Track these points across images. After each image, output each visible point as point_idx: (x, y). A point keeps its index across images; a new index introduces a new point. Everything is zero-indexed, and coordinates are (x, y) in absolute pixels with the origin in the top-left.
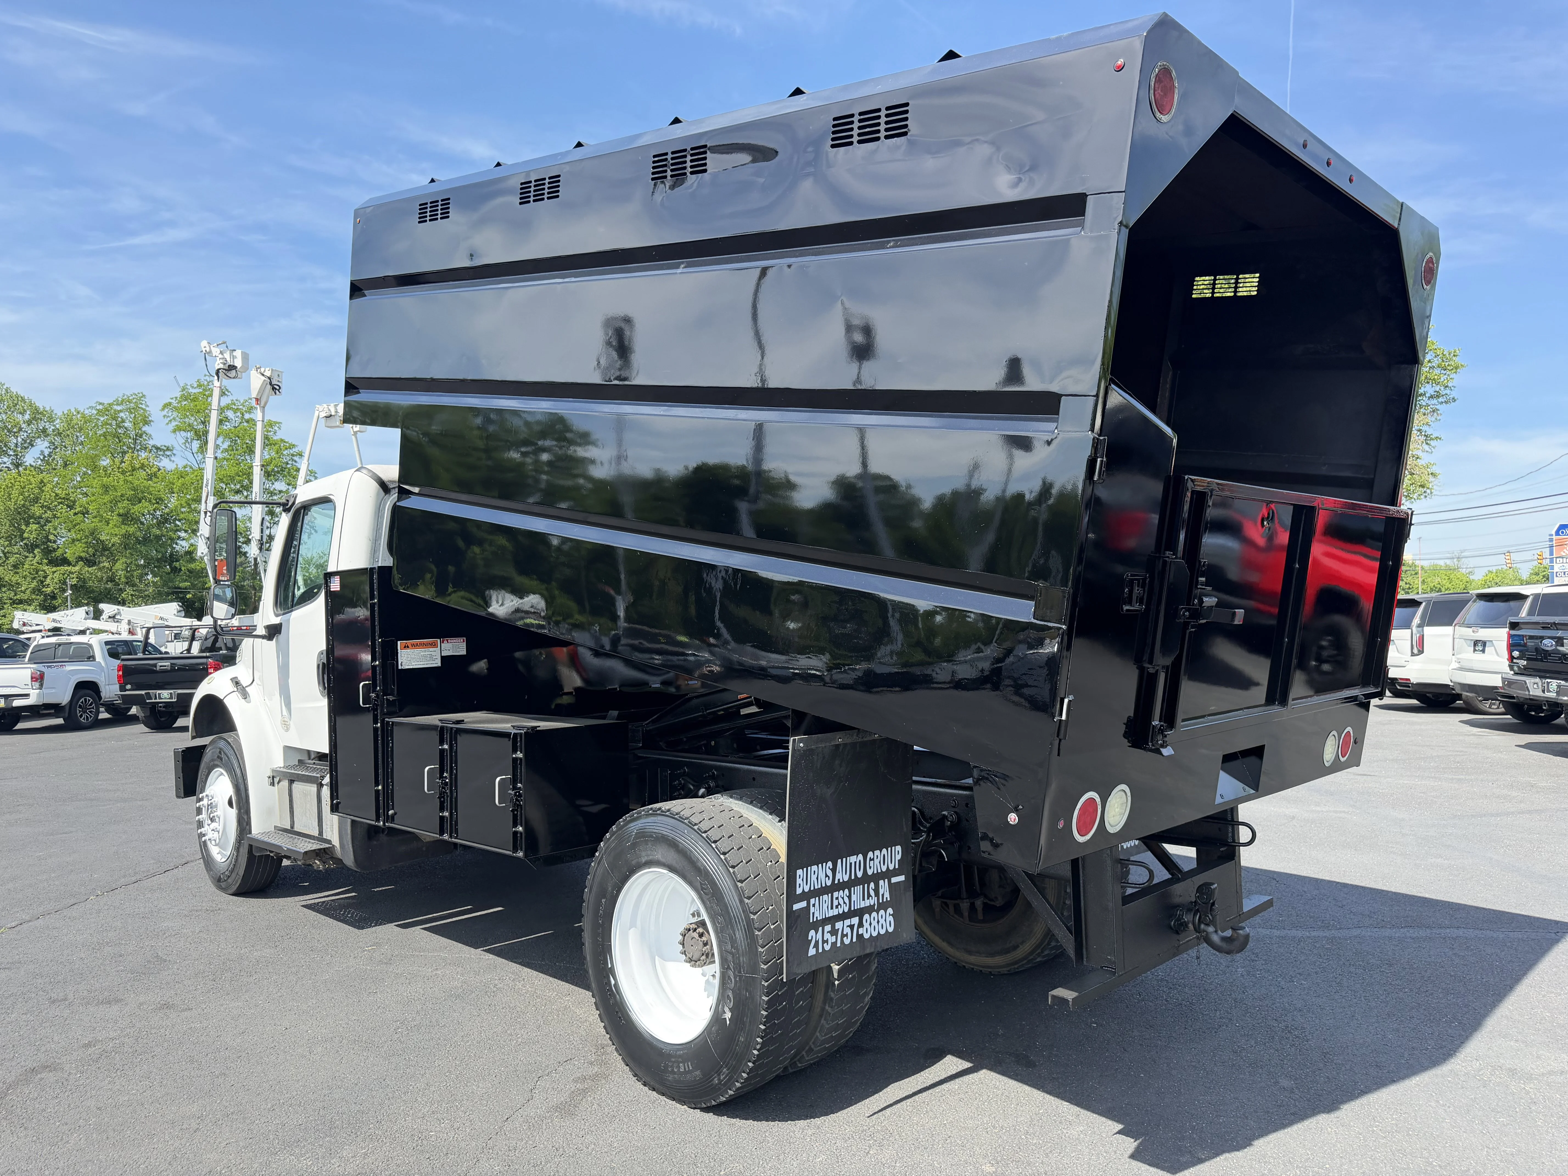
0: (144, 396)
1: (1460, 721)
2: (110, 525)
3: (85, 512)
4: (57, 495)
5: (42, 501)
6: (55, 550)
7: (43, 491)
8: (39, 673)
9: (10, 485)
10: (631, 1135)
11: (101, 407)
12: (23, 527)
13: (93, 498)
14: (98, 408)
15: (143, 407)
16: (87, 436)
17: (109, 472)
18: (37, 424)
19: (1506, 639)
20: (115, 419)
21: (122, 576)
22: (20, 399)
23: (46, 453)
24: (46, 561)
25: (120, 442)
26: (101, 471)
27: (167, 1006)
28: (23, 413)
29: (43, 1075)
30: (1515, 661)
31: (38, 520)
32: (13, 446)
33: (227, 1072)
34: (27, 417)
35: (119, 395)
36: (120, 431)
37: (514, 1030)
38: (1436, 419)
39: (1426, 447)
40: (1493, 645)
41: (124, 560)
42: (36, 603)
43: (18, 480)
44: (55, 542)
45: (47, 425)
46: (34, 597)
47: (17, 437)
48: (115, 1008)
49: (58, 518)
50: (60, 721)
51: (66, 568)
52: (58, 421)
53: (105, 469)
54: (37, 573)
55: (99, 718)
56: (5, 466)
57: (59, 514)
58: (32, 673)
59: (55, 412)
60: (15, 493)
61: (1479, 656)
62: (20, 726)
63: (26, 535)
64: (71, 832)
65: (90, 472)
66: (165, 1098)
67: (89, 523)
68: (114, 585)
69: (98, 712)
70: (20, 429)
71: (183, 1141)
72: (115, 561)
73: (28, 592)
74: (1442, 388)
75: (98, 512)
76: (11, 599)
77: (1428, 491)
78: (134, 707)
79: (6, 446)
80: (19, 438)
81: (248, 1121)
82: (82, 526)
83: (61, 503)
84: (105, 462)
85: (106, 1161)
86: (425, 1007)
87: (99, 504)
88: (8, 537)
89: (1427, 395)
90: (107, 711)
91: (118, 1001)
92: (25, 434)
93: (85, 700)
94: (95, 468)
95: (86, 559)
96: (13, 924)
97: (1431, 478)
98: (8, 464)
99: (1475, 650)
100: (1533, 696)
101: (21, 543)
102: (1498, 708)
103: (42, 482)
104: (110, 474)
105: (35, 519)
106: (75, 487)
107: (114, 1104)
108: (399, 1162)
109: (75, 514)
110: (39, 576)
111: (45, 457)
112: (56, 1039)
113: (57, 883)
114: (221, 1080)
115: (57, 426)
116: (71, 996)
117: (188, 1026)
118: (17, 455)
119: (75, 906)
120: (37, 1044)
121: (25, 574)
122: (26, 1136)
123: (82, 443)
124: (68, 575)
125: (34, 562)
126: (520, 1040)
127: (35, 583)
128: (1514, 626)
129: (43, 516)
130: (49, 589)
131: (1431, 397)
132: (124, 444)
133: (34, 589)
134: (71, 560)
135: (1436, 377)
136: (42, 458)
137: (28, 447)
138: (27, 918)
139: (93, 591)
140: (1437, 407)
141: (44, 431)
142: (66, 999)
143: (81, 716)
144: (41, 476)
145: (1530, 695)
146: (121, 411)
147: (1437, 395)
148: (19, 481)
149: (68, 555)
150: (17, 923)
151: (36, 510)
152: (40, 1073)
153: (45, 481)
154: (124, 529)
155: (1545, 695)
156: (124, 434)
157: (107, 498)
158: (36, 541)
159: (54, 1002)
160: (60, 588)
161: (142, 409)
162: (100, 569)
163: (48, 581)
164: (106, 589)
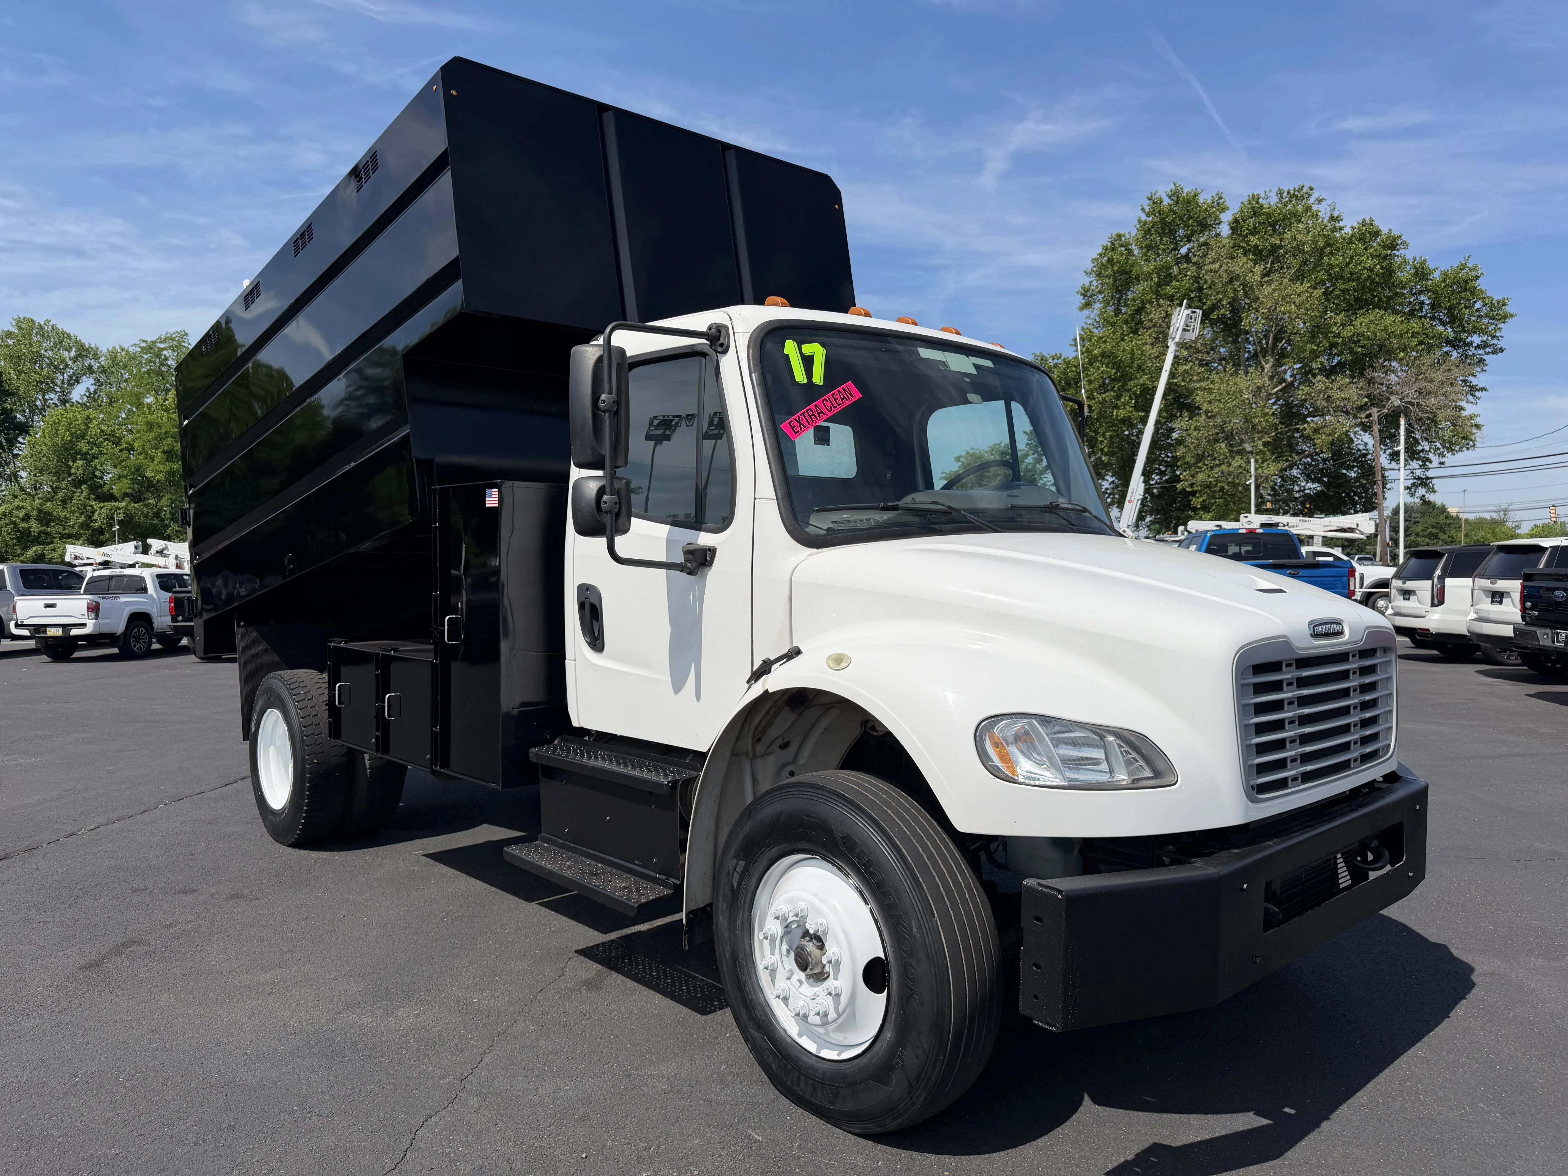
0: (186, 334)
1: (1476, 672)
2: (155, 462)
3: (130, 449)
4: (102, 431)
5: (88, 438)
6: (101, 486)
7: (89, 427)
8: (94, 604)
9: (57, 421)
10: (649, 1004)
11: (144, 345)
12: (70, 463)
13: (138, 435)
14: (141, 345)
15: (186, 345)
16: (131, 374)
17: (153, 409)
18: (83, 360)
19: (1519, 590)
20: (158, 356)
21: (168, 512)
22: (66, 336)
23: (92, 390)
24: (93, 496)
25: (163, 379)
26: (145, 409)
27: (235, 896)
28: (69, 350)
29: (133, 948)
30: (1527, 611)
31: (84, 456)
32: (59, 383)
33: (294, 949)
34: (73, 354)
35: (162, 333)
36: (163, 369)
37: (548, 920)
38: (1482, 370)
39: (1471, 398)
40: (1510, 597)
41: (170, 496)
42: (84, 538)
43: (65, 416)
44: (101, 478)
45: (92, 362)
46: (82, 532)
47: (64, 373)
48: (190, 897)
49: (104, 454)
50: (115, 650)
51: (113, 504)
52: (103, 358)
53: (149, 406)
54: (85, 509)
55: (152, 648)
56: (51, 402)
57: (105, 451)
58: (88, 604)
59: (100, 349)
60: (62, 429)
61: (1496, 607)
62: (76, 655)
63: (73, 471)
64: (136, 750)
65: (134, 409)
66: (241, 968)
67: (133, 459)
68: (161, 521)
69: (151, 643)
70: (67, 366)
71: (260, 1001)
72: (160, 498)
73: (76, 527)
74: (1490, 338)
75: (143, 449)
76: (60, 533)
77: (1471, 443)
78: (185, 638)
79: (52, 382)
80: (65, 375)
81: (315, 988)
82: (128, 463)
83: (107, 439)
84: (149, 400)
85: (195, 1015)
86: (467, 901)
87: (144, 441)
88: (56, 472)
89: (1474, 345)
90: (159, 642)
91: (192, 891)
92: (71, 371)
93: (139, 630)
94: (140, 405)
95: (132, 495)
96: (92, 827)
97: (1474, 430)
98: (55, 401)
99: (1492, 602)
100: (1542, 646)
101: (69, 479)
102: (1516, 659)
103: (88, 418)
104: (154, 411)
105: (82, 455)
106: (121, 424)
107: (197, 972)
108: (447, 1021)
109: (121, 450)
110: (87, 511)
111: (90, 394)
112: (140, 920)
113: (128, 793)
114: (289, 955)
115: (102, 363)
116: (150, 886)
117: (257, 913)
118: (64, 391)
119: (146, 813)
120: (125, 924)
121: (73, 509)
122: (124, 995)
123: (126, 381)
124: (116, 511)
125: (82, 498)
126: (553, 929)
127: (83, 517)
128: (1527, 578)
129: (90, 452)
130: (97, 524)
131: (1478, 347)
132: (167, 382)
133: (82, 523)
134: (117, 496)
135: (1483, 327)
136: (88, 394)
137: (74, 384)
138: (104, 822)
139: (139, 526)
140: (1484, 357)
141: (90, 367)
142: (146, 889)
143: (135, 646)
144: (87, 413)
145: (1539, 645)
146: (164, 349)
147: (1484, 345)
148: (66, 418)
149: (115, 491)
150: (95, 826)
151: (83, 446)
152: (130, 947)
153: (91, 417)
154: (168, 466)
155: (1554, 646)
156: (167, 372)
157: (152, 435)
158: (83, 477)
159: (136, 891)
160: (107, 523)
161: (184, 346)
162: (145, 505)
163: (96, 516)
164: (152, 524)
